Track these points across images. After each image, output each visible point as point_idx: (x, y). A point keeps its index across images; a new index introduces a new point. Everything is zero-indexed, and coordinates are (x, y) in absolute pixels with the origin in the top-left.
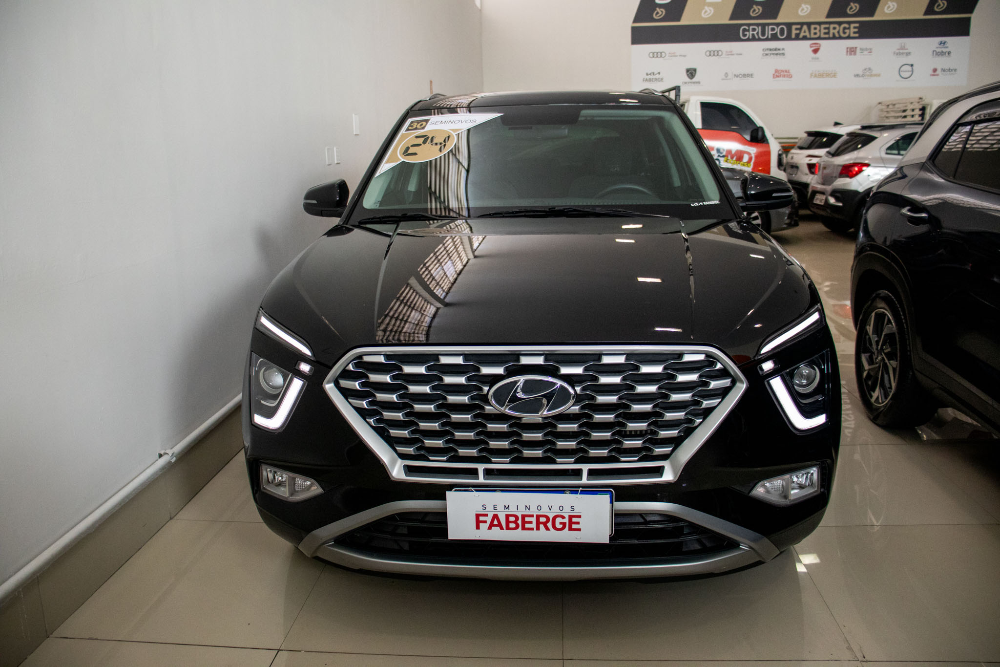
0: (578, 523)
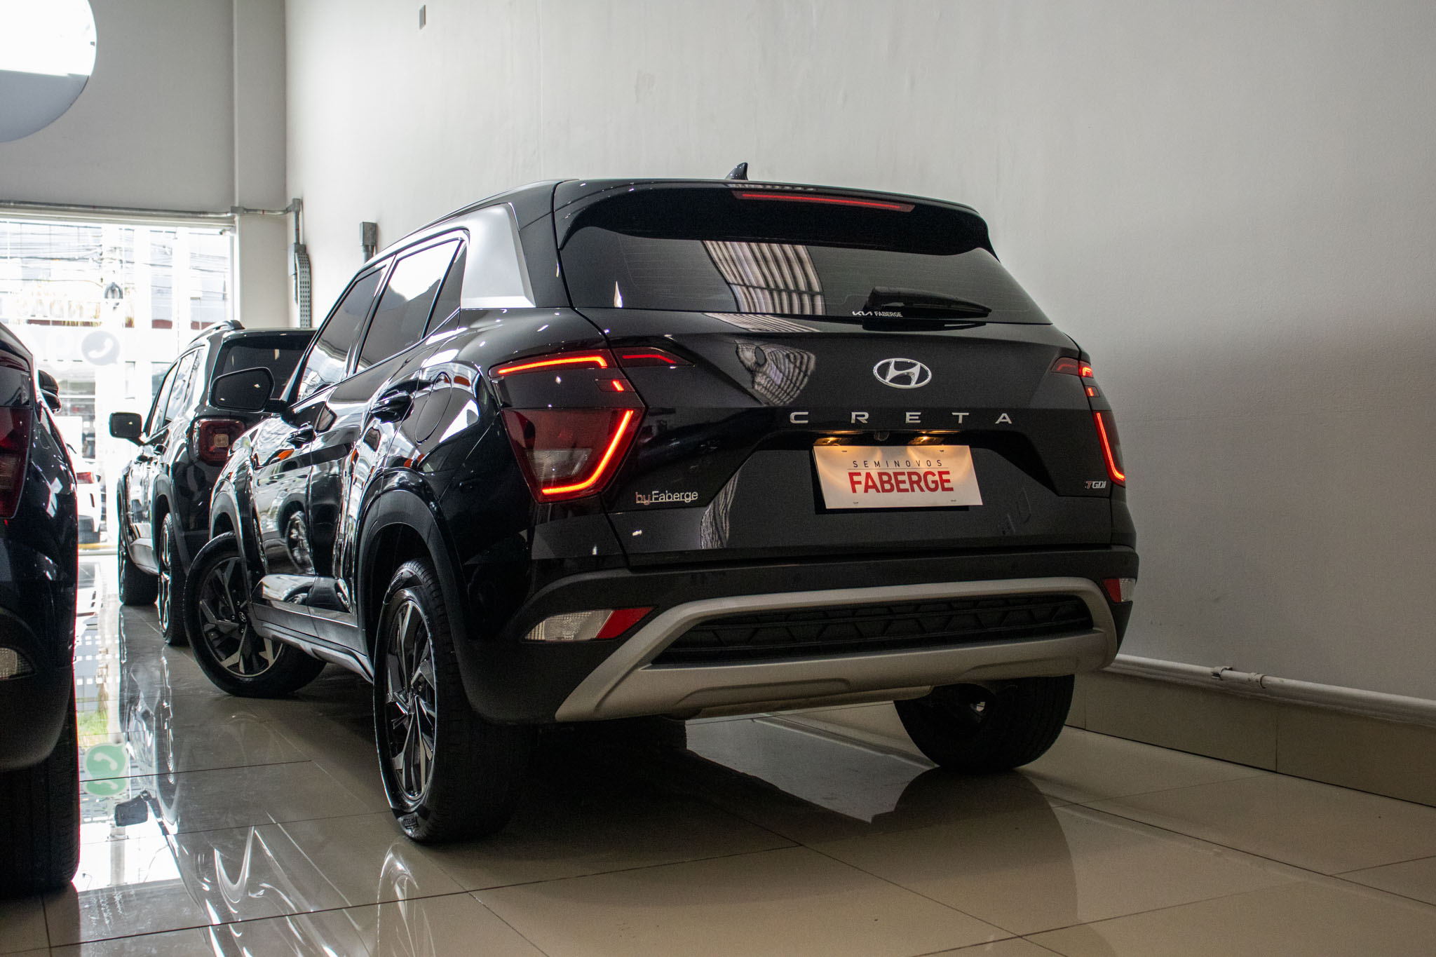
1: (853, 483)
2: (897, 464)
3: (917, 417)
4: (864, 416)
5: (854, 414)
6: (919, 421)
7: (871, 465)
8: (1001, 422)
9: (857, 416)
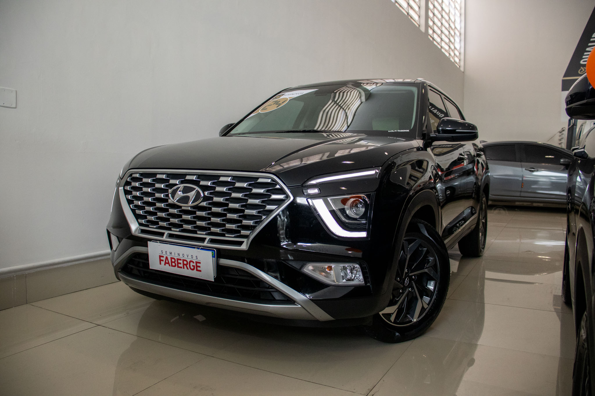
0: (199, 267)
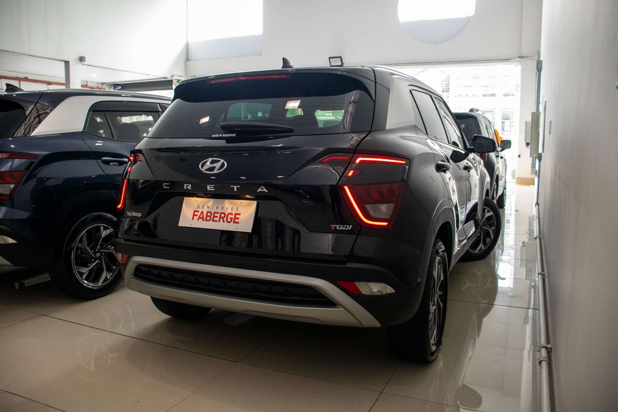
1: (194, 215)
2: (217, 208)
3: (213, 188)
4: (189, 186)
5: (185, 185)
6: (214, 190)
7: (206, 208)
8: (260, 191)
9: (186, 186)
